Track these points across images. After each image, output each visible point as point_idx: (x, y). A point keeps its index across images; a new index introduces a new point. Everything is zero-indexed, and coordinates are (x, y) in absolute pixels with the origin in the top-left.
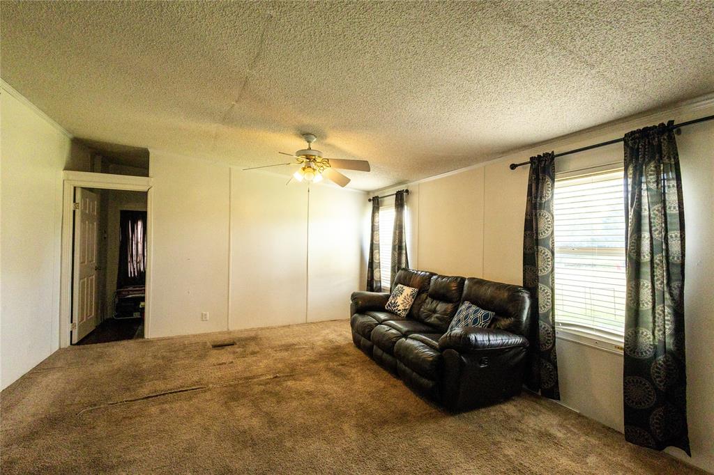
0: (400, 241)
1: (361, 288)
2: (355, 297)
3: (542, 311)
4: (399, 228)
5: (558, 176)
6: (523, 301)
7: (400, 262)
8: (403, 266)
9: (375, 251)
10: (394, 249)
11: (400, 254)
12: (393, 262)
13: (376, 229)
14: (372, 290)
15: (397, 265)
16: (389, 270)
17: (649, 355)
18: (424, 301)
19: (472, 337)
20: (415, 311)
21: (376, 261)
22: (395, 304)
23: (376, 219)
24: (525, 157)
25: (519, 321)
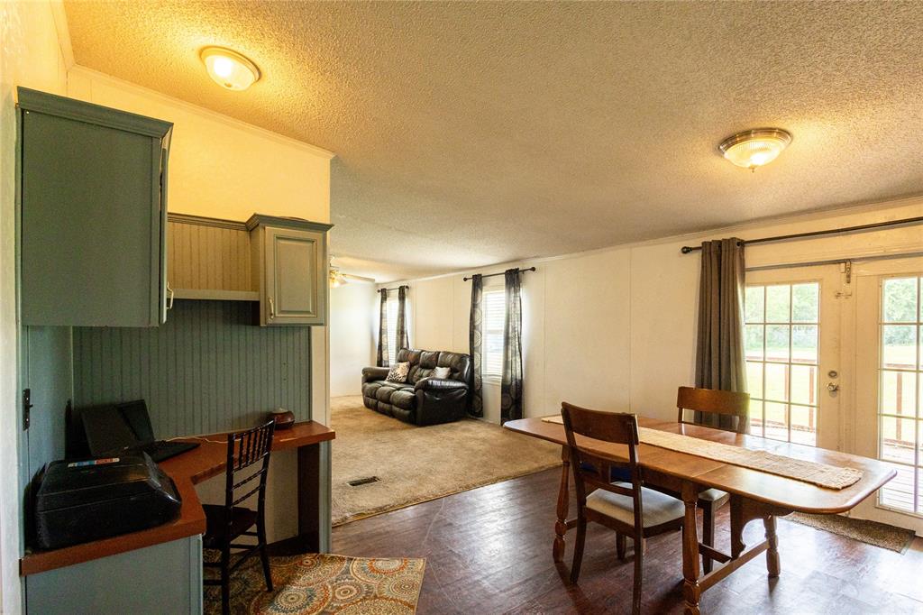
0: (403, 327)
1: (372, 364)
2: (365, 371)
3: (476, 367)
4: (402, 316)
5: (484, 287)
6: (466, 363)
7: (402, 344)
8: (405, 346)
9: (384, 336)
10: (398, 333)
11: (402, 338)
12: (397, 344)
13: (384, 316)
14: (381, 366)
15: (400, 346)
16: (394, 351)
17: (509, 383)
18: (416, 370)
19: (430, 382)
20: (410, 378)
21: (384, 343)
22: (396, 375)
23: (384, 308)
24: (470, 274)
25: (462, 374)
